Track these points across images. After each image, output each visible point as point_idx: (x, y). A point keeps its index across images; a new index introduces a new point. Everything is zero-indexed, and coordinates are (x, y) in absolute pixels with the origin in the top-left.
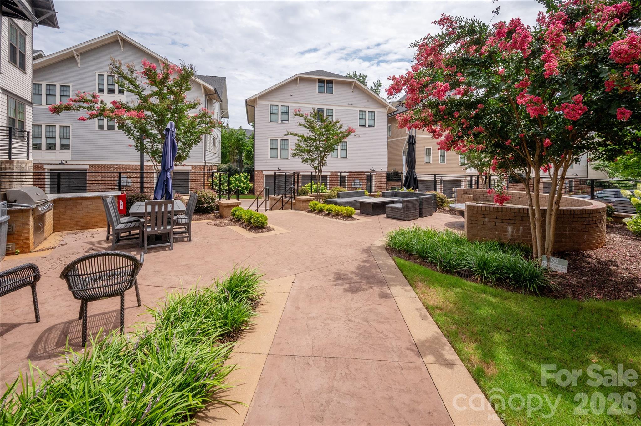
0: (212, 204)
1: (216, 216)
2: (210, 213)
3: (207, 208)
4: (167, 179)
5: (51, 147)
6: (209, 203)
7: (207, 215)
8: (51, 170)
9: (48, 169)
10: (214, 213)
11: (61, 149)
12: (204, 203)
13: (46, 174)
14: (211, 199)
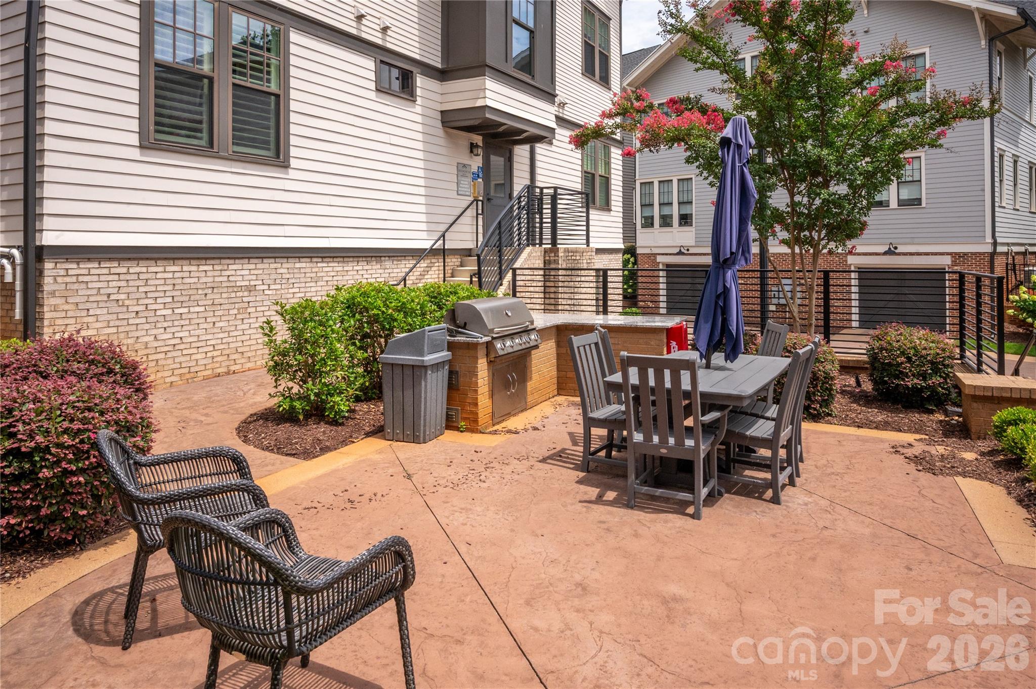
0: (937, 380)
1: (948, 423)
2: (931, 412)
3: (916, 390)
4: (726, 291)
5: (666, 221)
6: (923, 375)
7: (916, 417)
8: (668, 265)
9: (663, 264)
10: (946, 413)
11: (680, 225)
12: (907, 376)
13: (661, 273)
14: (932, 362)
